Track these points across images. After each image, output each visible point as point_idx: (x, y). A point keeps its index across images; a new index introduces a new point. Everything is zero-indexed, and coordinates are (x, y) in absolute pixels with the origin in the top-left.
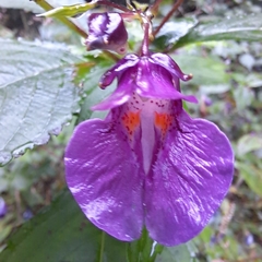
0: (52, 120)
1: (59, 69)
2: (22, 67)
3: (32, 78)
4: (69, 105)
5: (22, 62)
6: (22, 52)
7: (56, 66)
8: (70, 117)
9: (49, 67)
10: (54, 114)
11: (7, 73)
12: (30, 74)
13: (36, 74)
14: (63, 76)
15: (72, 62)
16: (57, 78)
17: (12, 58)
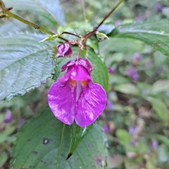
0: (42, 76)
1: (46, 51)
2: (29, 48)
3: (34, 55)
4: (50, 70)
5: (28, 46)
6: (28, 40)
7: (45, 48)
8: (50, 75)
9: (41, 49)
10: (43, 73)
11: (22, 52)
12: (32, 52)
13: (35, 52)
14: (48, 54)
15: (52, 46)
16: (44, 56)
17: (24, 43)
